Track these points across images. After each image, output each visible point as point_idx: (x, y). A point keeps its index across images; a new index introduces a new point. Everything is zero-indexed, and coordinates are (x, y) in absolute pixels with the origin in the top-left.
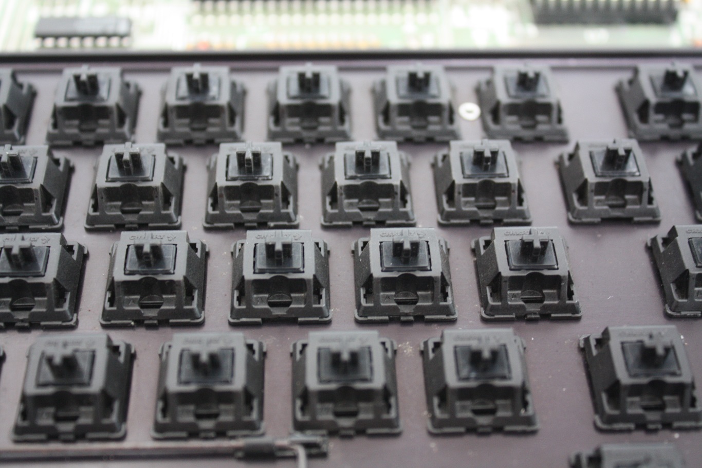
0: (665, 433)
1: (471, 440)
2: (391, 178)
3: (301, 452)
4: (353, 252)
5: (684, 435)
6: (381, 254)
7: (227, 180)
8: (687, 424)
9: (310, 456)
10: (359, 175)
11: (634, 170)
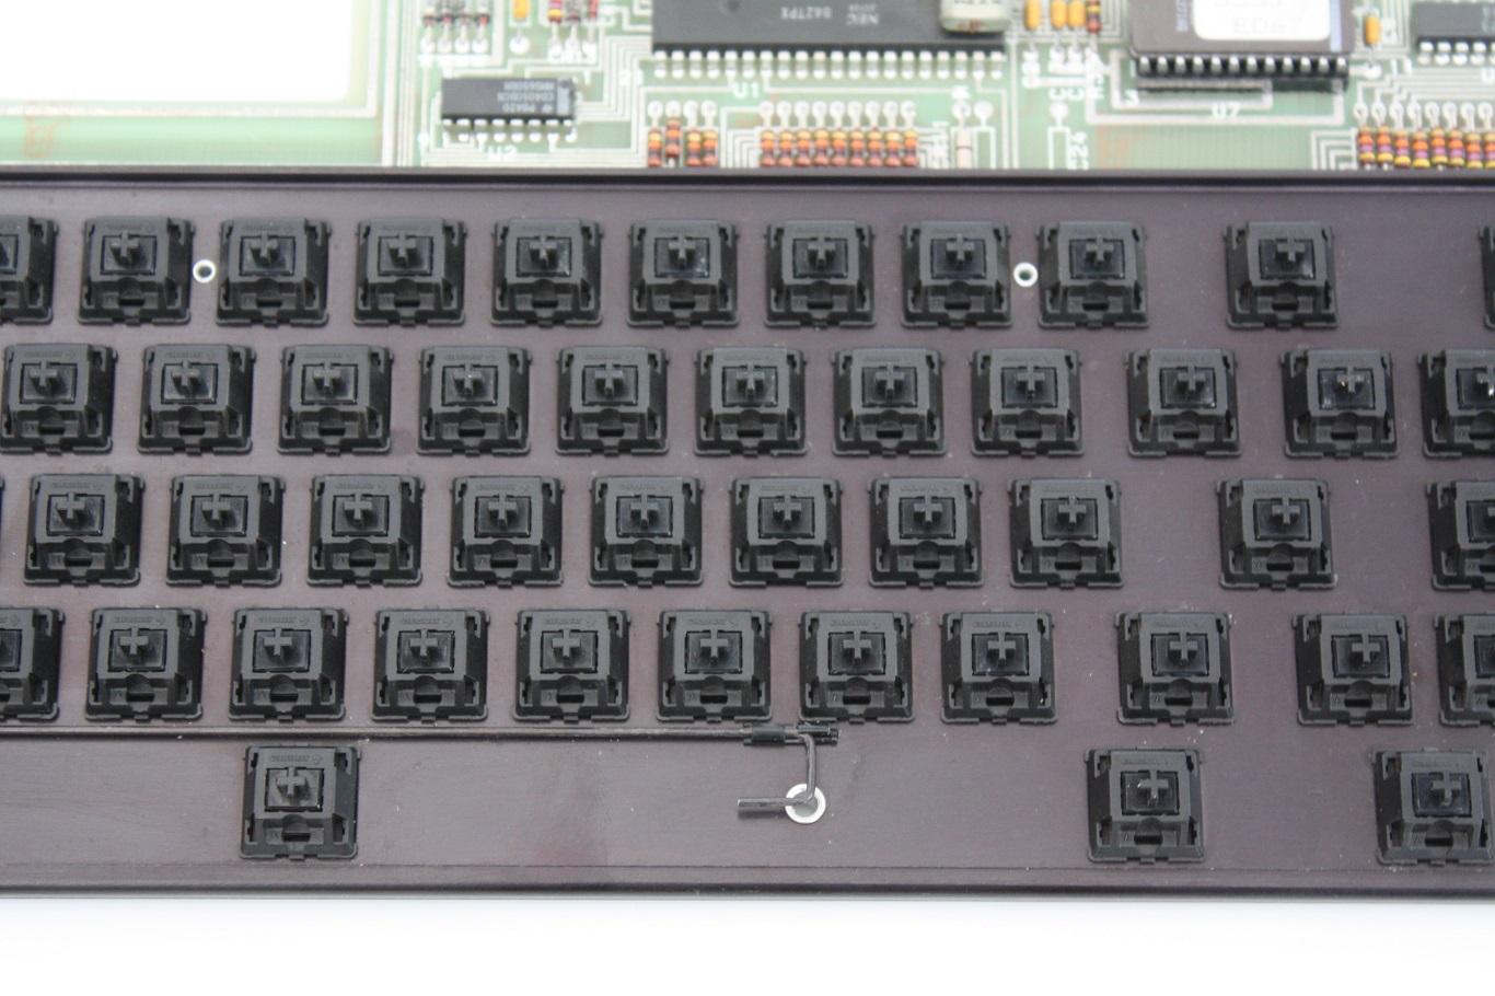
0: (1190, 727)
1: (986, 727)
2: (916, 406)
3: (810, 741)
4: (869, 492)
5: (1211, 729)
6: (901, 514)
7: (724, 406)
8: (1215, 720)
9: (817, 743)
10: (879, 403)
11: (1209, 400)
